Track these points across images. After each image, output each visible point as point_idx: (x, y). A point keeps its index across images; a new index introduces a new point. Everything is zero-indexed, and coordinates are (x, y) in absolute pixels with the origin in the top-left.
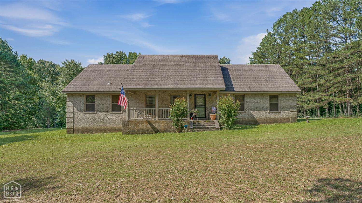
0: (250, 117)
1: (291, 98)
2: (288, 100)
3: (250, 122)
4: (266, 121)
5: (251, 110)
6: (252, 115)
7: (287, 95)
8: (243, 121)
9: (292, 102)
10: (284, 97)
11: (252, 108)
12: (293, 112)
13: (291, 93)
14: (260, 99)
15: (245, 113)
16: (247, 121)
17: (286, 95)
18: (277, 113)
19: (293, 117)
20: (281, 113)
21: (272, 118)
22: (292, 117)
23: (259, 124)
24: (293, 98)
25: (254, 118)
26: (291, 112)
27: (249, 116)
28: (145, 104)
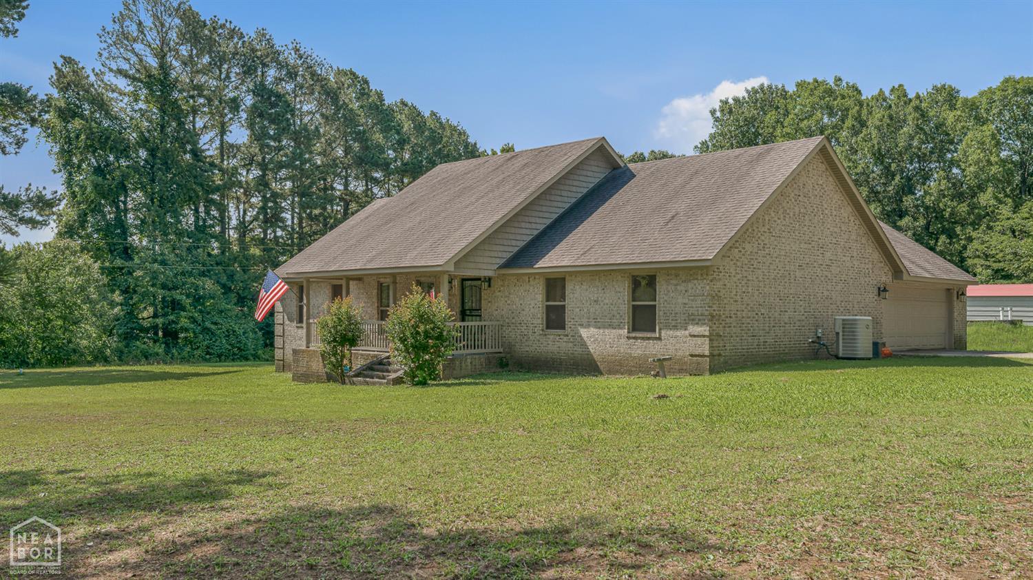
0: (579, 350)
1: (689, 284)
2: (684, 292)
3: (579, 366)
4: (620, 367)
5: (581, 325)
6: (584, 344)
7: (679, 275)
8: (561, 363)
9: (692, 300)
10: (672, 282)
11: (585, 321)
12: (698, 336)
13: (691, 268)
14: (603, 289)
15: (567, 336)
16: (572, 361)
17: (677, 276)
18: (649, 339)
19: (696, 356)
20: (659, 339)
21: (635, 357)
22: (692, 356)
23: (601, 374)
24: (697, 284)
25: (589, 353)
26: (691, 336)
27: (575, 345)
28: (378, 307)
